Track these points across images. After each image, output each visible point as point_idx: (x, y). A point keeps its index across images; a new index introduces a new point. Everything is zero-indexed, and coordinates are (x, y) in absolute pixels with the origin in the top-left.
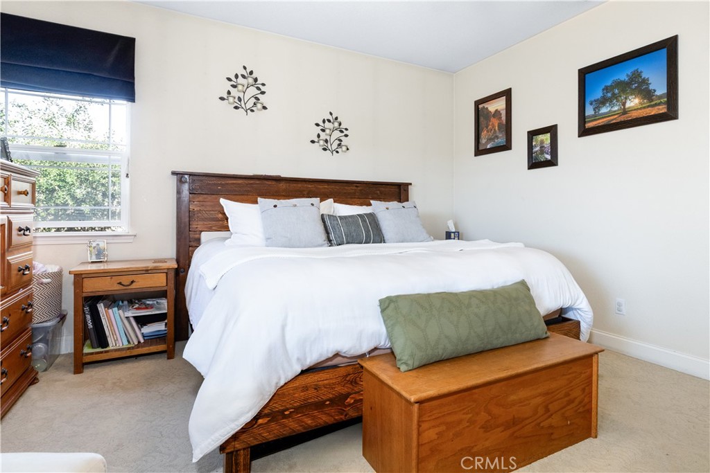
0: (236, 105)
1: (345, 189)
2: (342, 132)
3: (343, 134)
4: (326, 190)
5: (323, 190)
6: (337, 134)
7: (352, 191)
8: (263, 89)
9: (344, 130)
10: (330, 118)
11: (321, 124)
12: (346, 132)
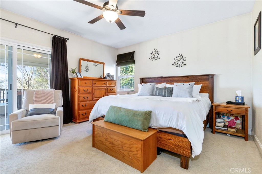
0: (153, 59)
1: (183, 79)
2: (183, 59)
3: (184, 60)
4: (176, 80)
5: (175, 80)
6: (182, 60)
7: (186, 79)
8: (159, 53)
9: (184, 58)
10: (179, 55)
11: (176, 58)
12: (185, 59)
